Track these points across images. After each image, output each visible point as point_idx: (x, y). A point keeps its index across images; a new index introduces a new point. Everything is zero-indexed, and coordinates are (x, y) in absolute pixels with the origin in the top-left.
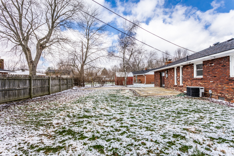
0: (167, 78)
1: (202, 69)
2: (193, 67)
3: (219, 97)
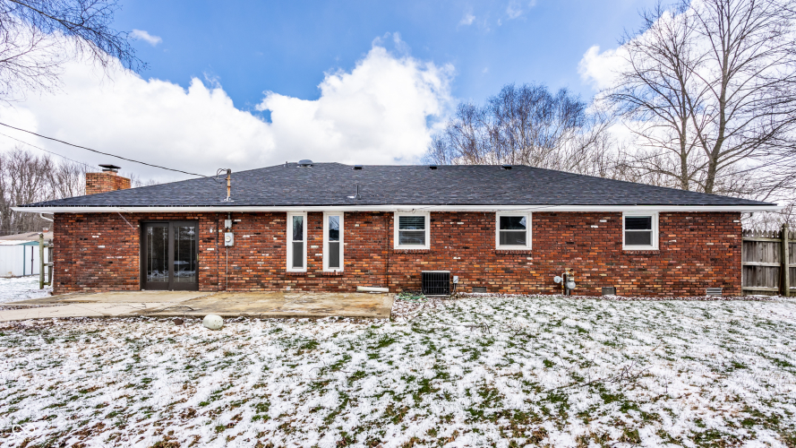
3: (476, 288)
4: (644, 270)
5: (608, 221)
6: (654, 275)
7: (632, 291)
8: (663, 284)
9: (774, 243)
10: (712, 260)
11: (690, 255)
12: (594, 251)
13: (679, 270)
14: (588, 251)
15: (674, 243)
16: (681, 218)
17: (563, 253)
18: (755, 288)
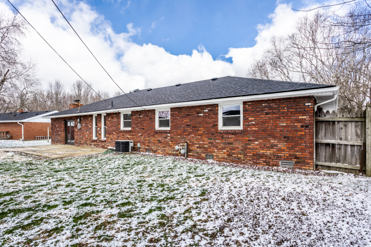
0: (80, 129)
1: (130, 119)
2: (120, 116)
3: (147, 150)
4: (232, 144)
5: (209, 110)
6: (238, 148)
7: (223, 158)
8: (245, 155)
9: (356, 122)
10: (285, 137)
11: (265, 133)
12: (200, 130)
13: (257, 145)
14: (198, 131)
15: (253, 125)
16: (258, 105)
17: (185, 132)
18: (333, 164)
